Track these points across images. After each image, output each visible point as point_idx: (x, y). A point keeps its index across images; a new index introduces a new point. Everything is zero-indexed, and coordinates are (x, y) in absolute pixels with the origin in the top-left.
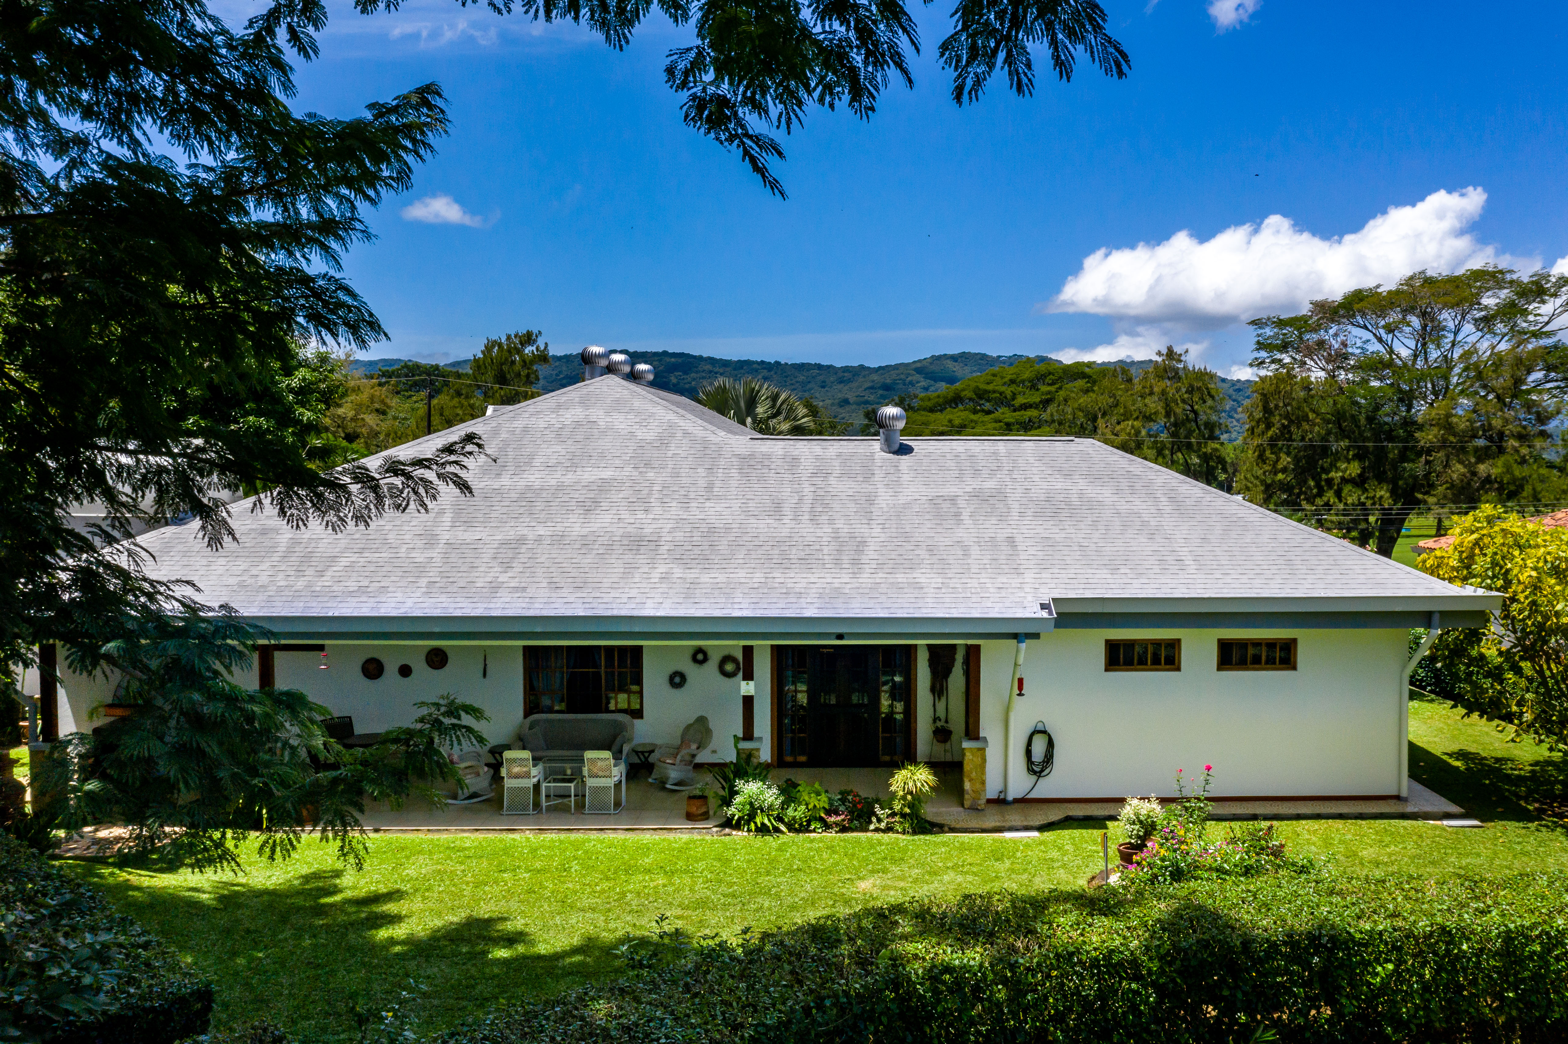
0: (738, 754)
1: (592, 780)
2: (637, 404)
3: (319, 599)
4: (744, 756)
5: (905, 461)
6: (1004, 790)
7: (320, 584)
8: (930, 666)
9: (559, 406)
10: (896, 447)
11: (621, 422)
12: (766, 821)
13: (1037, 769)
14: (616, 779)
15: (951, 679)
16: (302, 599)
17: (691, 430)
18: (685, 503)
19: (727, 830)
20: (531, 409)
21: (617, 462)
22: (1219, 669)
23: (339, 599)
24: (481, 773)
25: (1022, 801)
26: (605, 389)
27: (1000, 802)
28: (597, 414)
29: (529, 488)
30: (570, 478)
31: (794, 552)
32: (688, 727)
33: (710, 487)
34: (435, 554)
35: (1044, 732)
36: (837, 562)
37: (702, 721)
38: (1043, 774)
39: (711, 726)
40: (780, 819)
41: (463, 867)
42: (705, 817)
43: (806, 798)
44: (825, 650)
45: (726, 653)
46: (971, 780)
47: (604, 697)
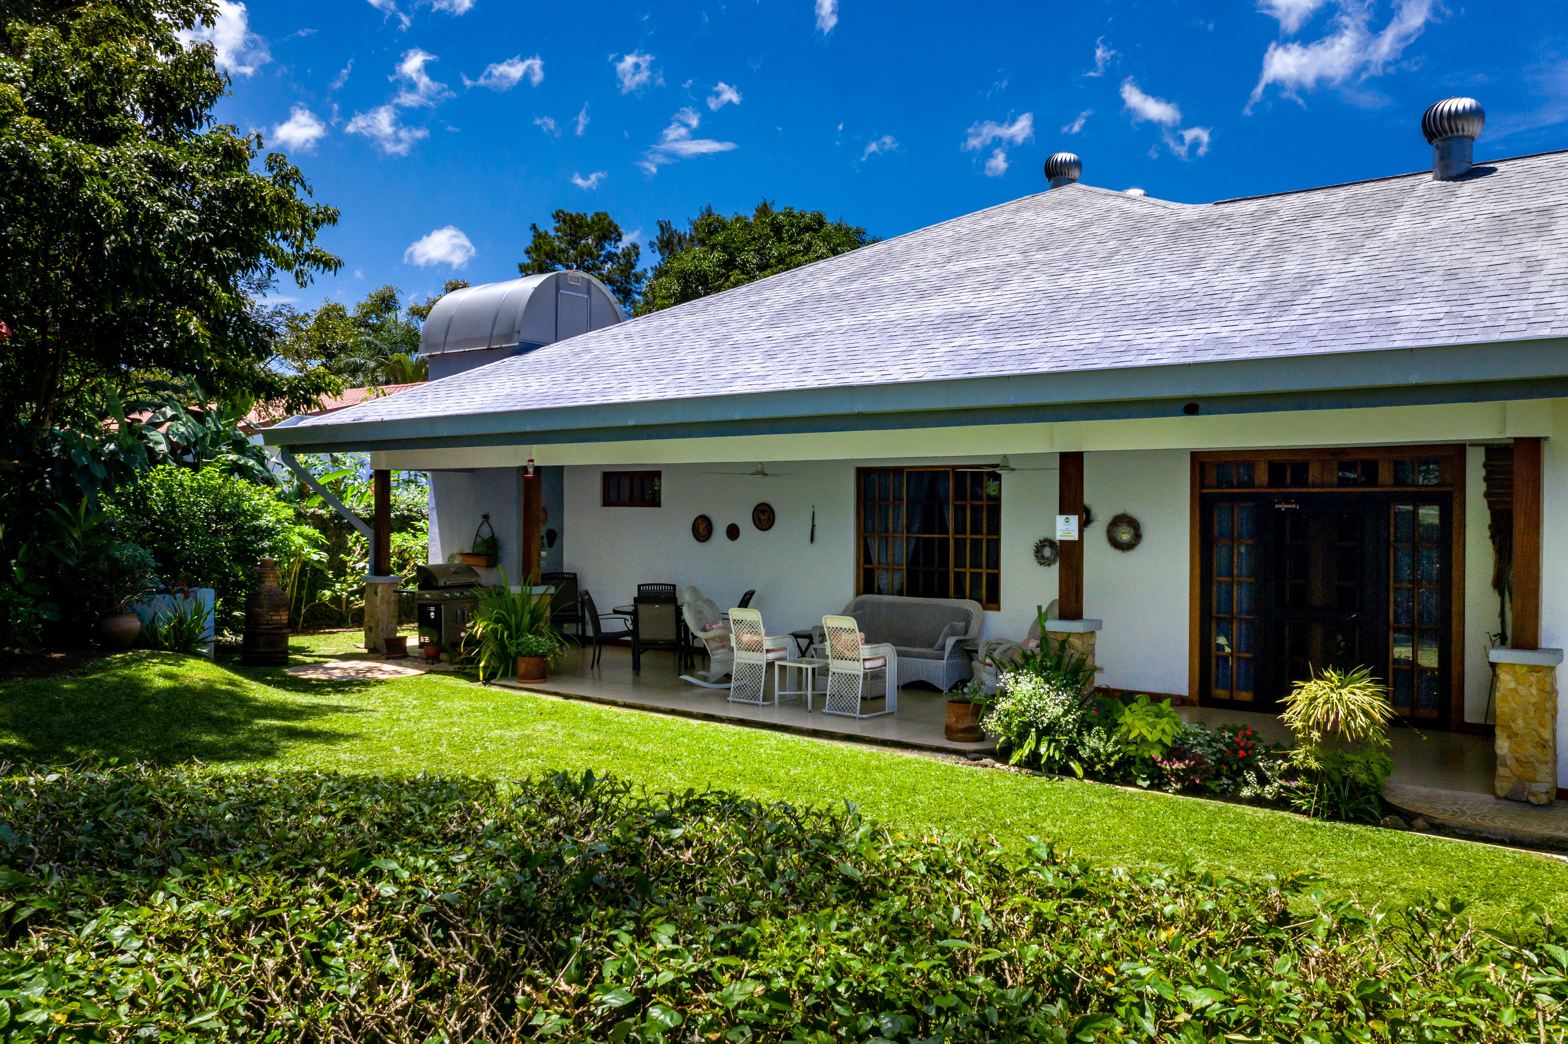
0: (1044, 639)
1: (835, 662)
12: (1044, 750)
19: (989, 760)
40: (1072, 751)
42: (974, 736)
44: (1283, 507)
45: (1119, 511)
46: (1512, 736)
47: (952, 576)
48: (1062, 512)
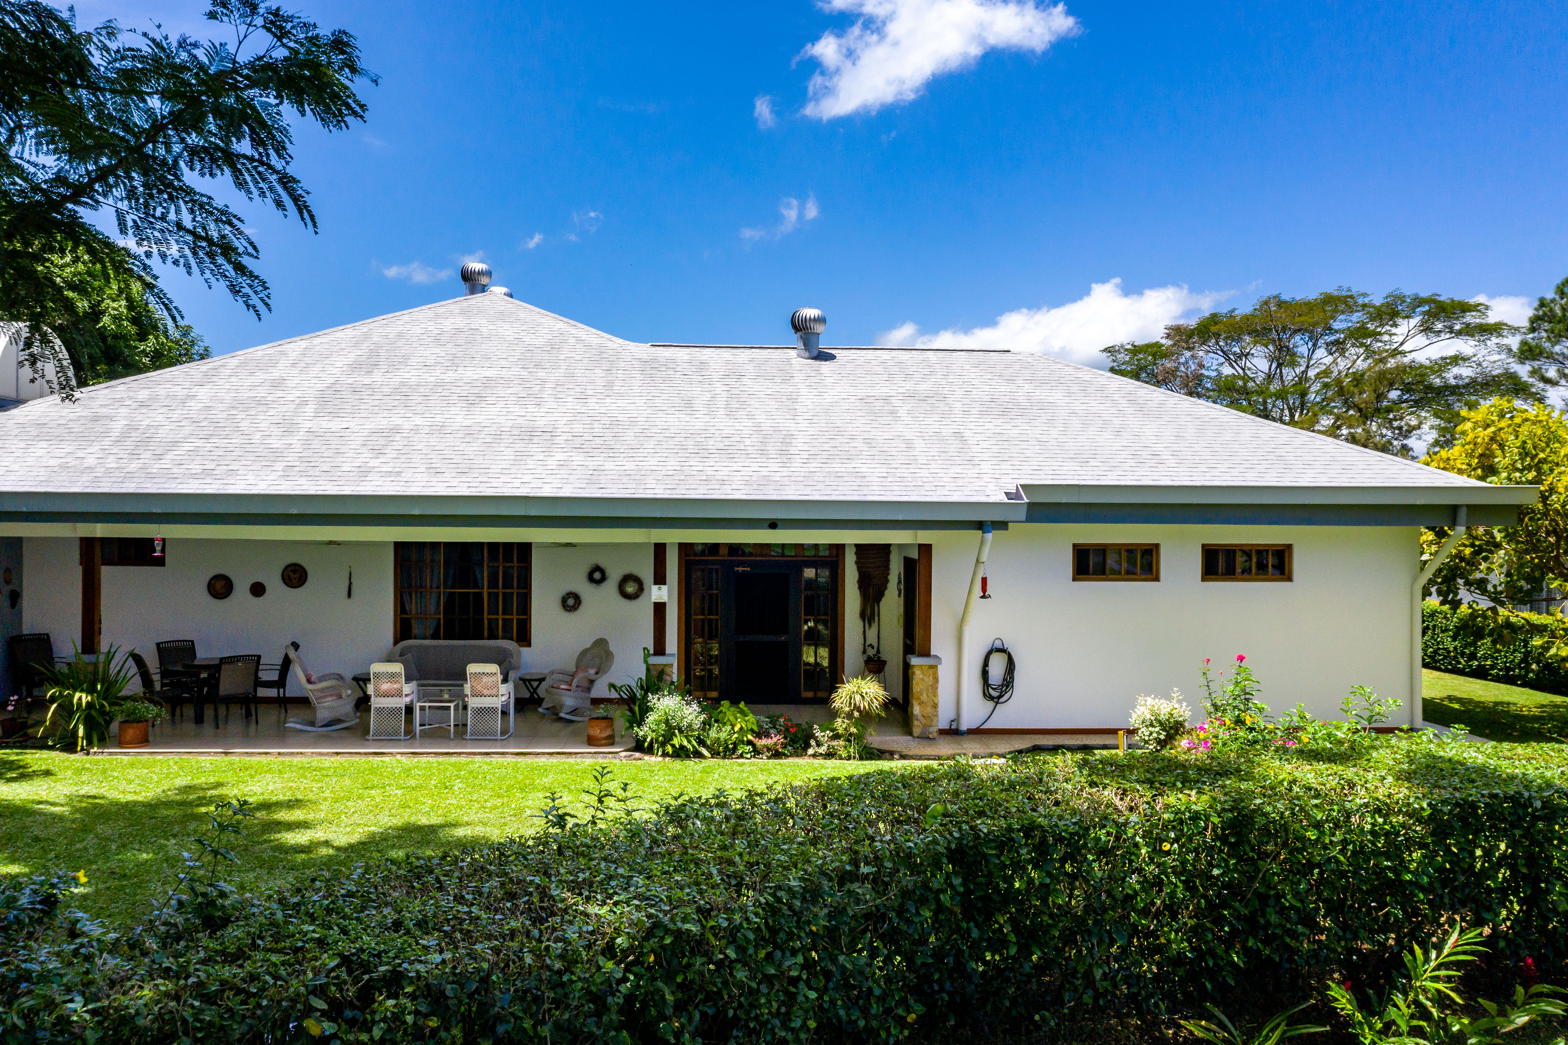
0: (648, 670)
1: (475, 699)
2: (522, 315)
3: (155, 480)
4: (654, 673)
5: (825, 367)
6: (957, 719)
7: (157, 466)
8: (860, 588)
9: (437, 316)
10: (815, 353)
11: (507, 330)
12: (685, 743)
13: (994, 694)
14: (504, 698)
15: (884, 603)
16: (135, 480)
17: (584, 337)
18: (583, 398)
19: (637, 755)
20: (406, 318)
21: (503, 363)
22: (1203, 580)
23: (178, 481)
24: (344, 695)
25: (977, 732)
26: (488, 303)
27: (953, 732)
28: (480, 322)
29: (403, 384)
30: (450, 376)
31: (711, 443)
32: (584, 653)
33: (609, 385)
34: (296, 441)
35: (1002, 650)
36: (763, 452)
37: (601, 643)
38: (1002, 700)
39: (611, 648)
40: (701, 742)
41: (320, 785)
42: (610, 741)
43: (732, 718)
44: (740, 569)
45: (627, 571)
46: (921, 703)
47: (486, 622)
48: (656, 583)
